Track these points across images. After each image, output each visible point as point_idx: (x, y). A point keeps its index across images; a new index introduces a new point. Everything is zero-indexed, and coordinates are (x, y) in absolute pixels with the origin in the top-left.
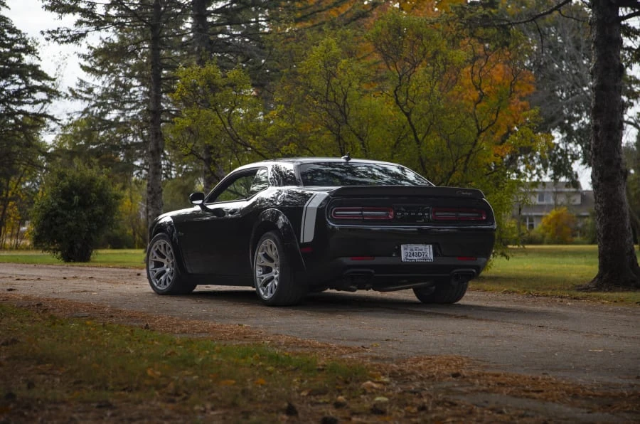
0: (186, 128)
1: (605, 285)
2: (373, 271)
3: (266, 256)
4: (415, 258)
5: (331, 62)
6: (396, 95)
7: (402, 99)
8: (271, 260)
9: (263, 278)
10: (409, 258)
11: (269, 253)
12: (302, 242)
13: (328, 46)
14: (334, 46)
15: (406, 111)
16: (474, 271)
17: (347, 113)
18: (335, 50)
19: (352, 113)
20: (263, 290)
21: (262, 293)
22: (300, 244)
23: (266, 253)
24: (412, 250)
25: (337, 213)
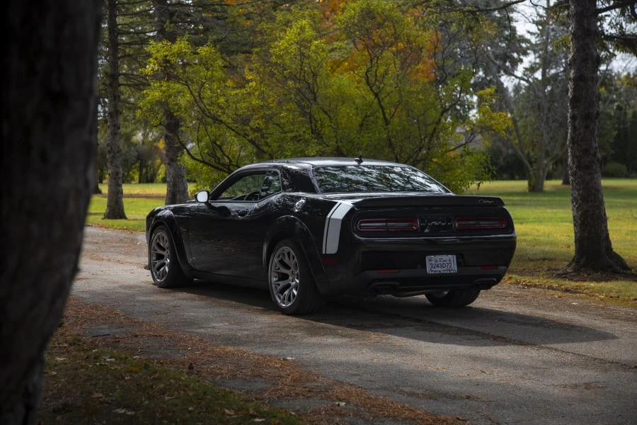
0: (157, 101)
1: (583, 269)
2: (398, 284)
3: (282, 262)
4: (439, 269)
5: (303, 43)
6: (367, 76)
7: (372, 79)
8: (288, 267)
9: (279, 285)
10: (433, 269)
11: (286, 260)
12: (324, 252)
13: (302, 29)
14: (307, 29)
15: (375, 91)
16: (495, 279)
17: (316, 91)
18: (309, 32)
19: (322, 92)
20: (280, 298)
21: (279, 301)
22: (322, 255)
23: (282, 259)
24: (436, 261)
25: (362, 224)
